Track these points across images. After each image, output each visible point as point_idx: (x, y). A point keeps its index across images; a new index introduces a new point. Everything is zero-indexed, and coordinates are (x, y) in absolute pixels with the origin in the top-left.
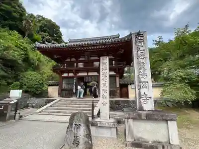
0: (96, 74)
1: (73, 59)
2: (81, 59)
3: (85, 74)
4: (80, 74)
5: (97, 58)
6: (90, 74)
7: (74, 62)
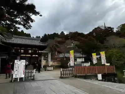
0: (30, 55)
1: (18, 48)
2: (22, 48)
3: (25, 55)
4: (22, 55)
5: (30, 49)
6: (27, 55)
7: (19, 49)
